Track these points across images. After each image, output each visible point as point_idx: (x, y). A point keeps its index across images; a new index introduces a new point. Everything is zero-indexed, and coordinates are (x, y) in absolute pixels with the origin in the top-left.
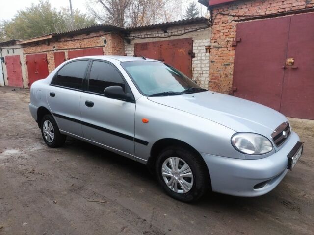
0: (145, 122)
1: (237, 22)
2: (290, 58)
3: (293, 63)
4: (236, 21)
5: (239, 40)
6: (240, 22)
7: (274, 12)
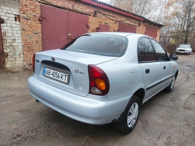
1: (40, 4)
2: (70, 33)
3: (71, 36)
5: (44, 17)
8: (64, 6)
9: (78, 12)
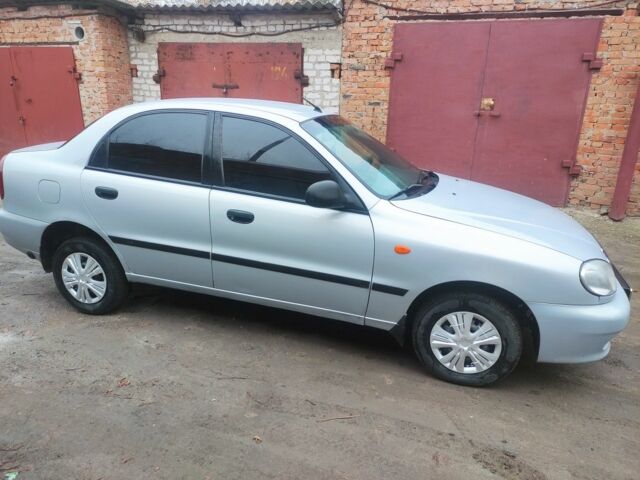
0: (402, 251)
1: (395, 22)
2: (487, 97)
3: (492, 107)
4: (392, 18)
5: (399, 58)
6: (400, 22)
7: (462, 10)
8: (476, 9)
9: (542, 15)
